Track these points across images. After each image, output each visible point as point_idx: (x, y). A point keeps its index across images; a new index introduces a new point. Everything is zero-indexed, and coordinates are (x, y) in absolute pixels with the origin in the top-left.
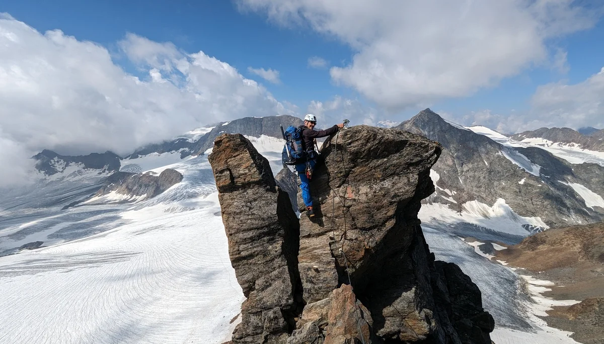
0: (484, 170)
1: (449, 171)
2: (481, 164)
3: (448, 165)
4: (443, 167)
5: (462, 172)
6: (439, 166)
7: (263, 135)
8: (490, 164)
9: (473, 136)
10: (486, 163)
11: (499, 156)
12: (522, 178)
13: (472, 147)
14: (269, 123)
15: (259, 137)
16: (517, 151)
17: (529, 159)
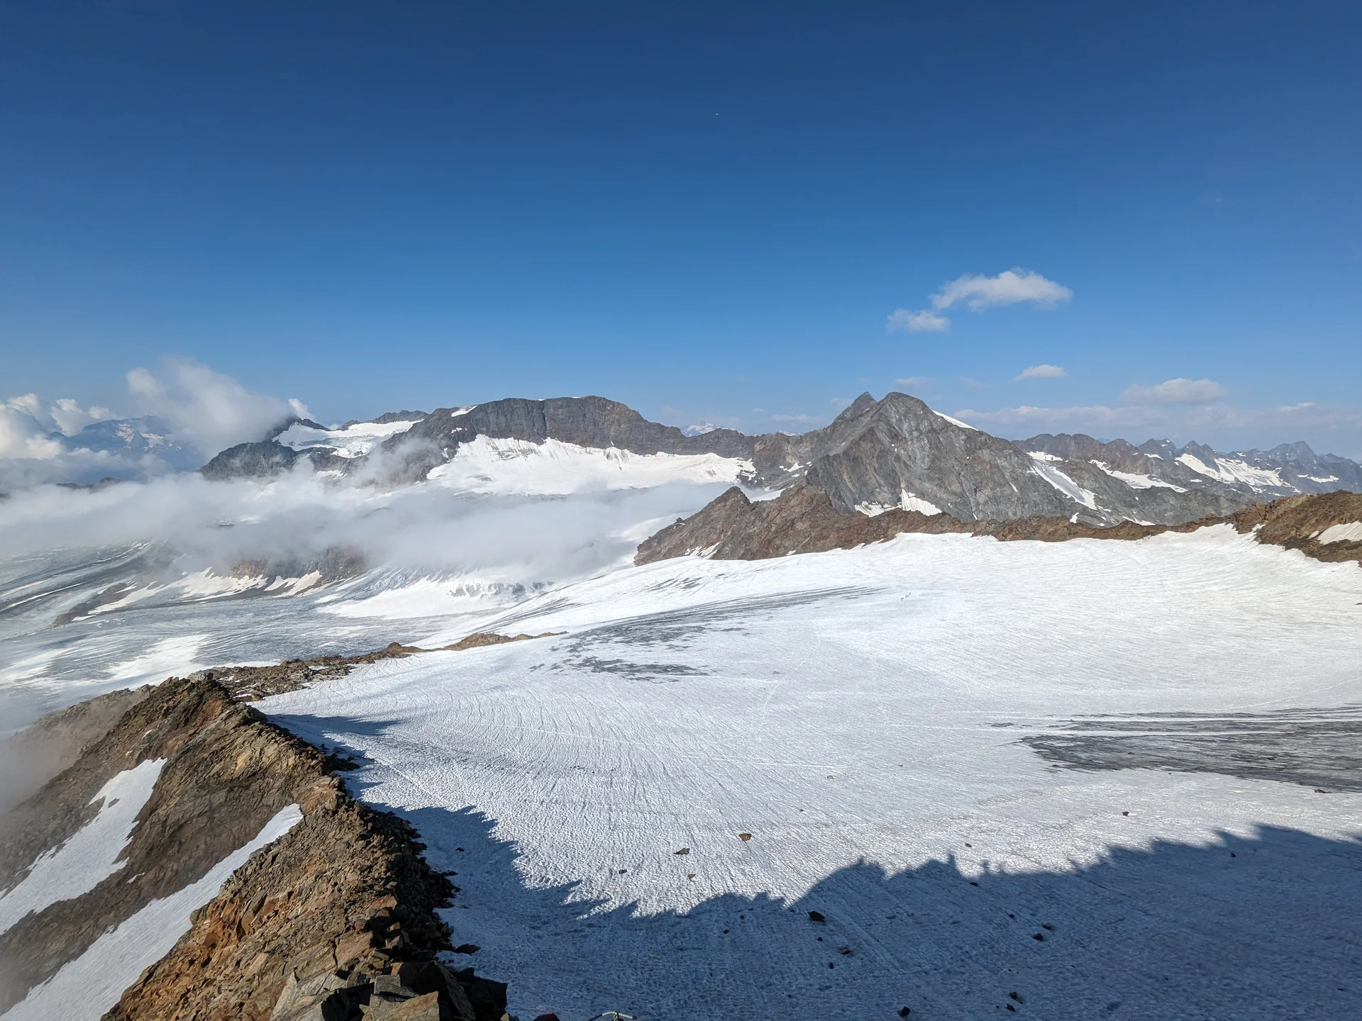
0: (1013, 500)
1: (956, 503)
2: (1007, 491)
3: (954, 493)
4: (944, 496)
5: (978, 504)
6: (938, 495)
7: (549, 440)
8: (1020, 489)
9: (986, 440)
10: (1014, 488)
11: (1032, 476)
12: (1073, 513)
13: (987, 460)
14: (561, 411)
15: (542, 443)
16: (1055, 468)
17: (1073, 481)
